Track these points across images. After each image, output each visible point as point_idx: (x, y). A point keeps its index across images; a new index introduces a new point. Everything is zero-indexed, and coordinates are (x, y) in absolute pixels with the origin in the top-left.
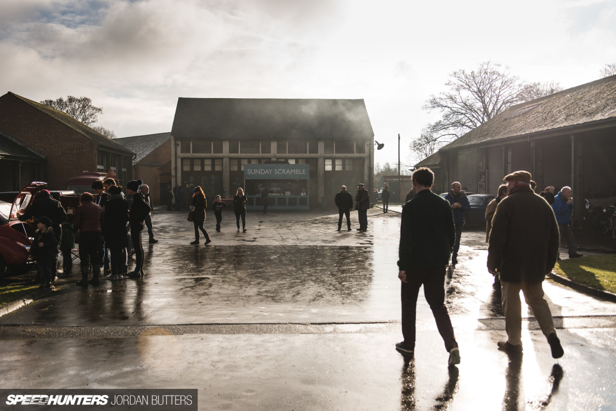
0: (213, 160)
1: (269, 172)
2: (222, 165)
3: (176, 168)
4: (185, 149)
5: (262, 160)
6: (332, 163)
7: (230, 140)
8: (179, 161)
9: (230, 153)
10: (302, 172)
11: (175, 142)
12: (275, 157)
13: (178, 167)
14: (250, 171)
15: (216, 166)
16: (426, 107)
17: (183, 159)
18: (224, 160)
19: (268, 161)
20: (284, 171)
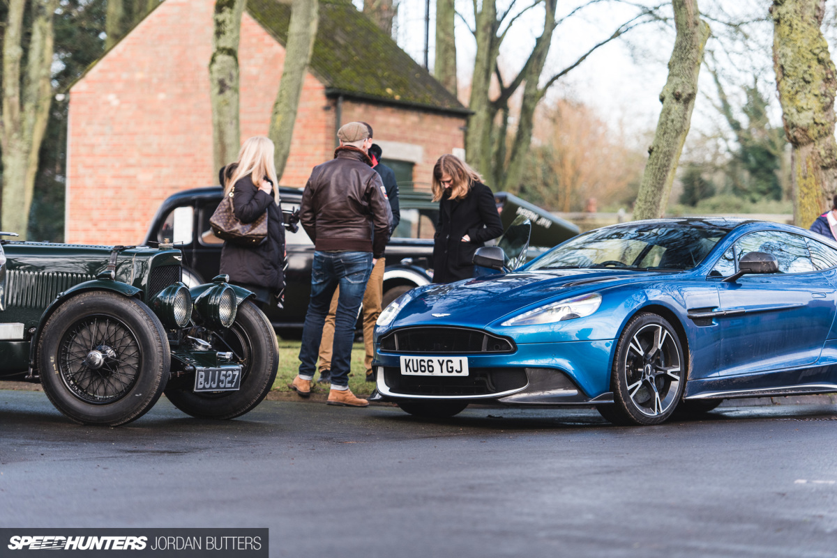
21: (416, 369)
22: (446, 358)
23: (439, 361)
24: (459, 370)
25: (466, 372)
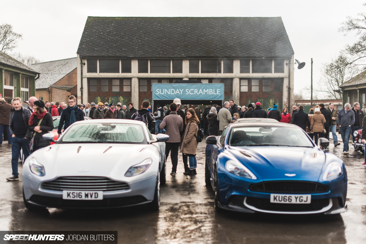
0: (121, 80)
1: (180, 92)
2: (131, 85)
3: (82, 88)
4: (92, 69)
5: (173, 80)
6: (248, 83)
7: (140, 60)
8: (85, 81)
9: (139, 72)
10: (216, 92)
11: (81, 61)
12: (186, 77)
13: (83, 87)
14: (159, 91)
15: (124, 87)
16: (343, 29)
17: (89, 79)
18: (133, 80)
19: (179, 80)
20: (196, 91)
21: (280, 199)
22: (299, 196)
23: (295, 197)
24: (306, 200)
25: (309, 202)
